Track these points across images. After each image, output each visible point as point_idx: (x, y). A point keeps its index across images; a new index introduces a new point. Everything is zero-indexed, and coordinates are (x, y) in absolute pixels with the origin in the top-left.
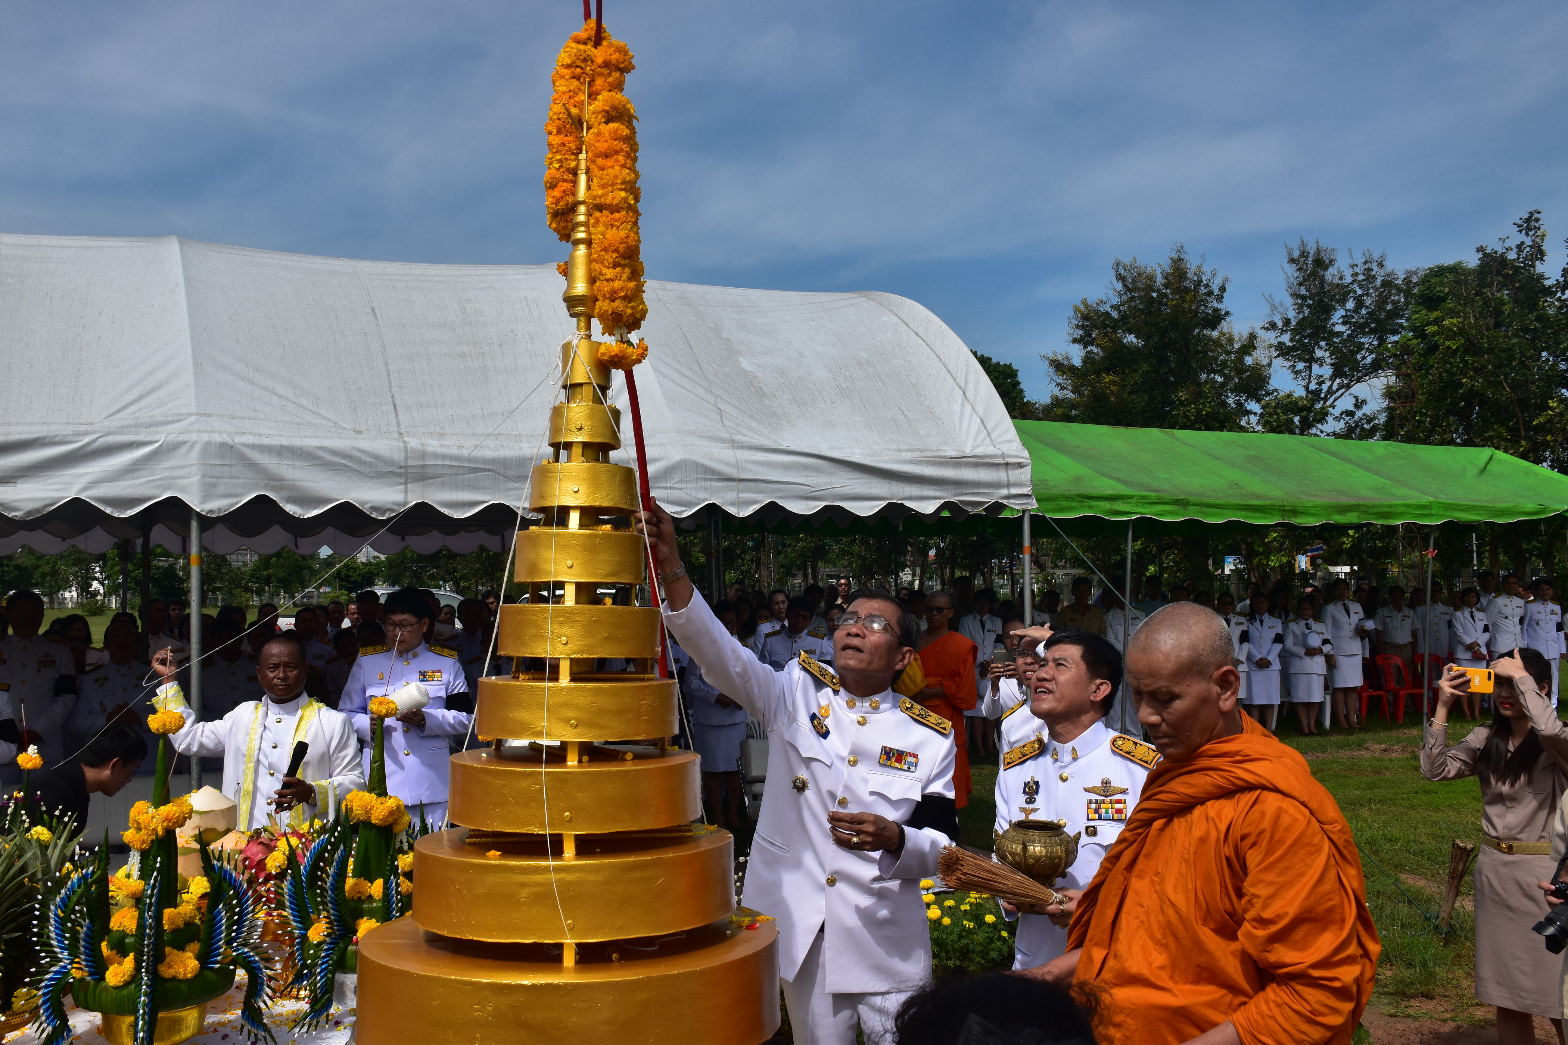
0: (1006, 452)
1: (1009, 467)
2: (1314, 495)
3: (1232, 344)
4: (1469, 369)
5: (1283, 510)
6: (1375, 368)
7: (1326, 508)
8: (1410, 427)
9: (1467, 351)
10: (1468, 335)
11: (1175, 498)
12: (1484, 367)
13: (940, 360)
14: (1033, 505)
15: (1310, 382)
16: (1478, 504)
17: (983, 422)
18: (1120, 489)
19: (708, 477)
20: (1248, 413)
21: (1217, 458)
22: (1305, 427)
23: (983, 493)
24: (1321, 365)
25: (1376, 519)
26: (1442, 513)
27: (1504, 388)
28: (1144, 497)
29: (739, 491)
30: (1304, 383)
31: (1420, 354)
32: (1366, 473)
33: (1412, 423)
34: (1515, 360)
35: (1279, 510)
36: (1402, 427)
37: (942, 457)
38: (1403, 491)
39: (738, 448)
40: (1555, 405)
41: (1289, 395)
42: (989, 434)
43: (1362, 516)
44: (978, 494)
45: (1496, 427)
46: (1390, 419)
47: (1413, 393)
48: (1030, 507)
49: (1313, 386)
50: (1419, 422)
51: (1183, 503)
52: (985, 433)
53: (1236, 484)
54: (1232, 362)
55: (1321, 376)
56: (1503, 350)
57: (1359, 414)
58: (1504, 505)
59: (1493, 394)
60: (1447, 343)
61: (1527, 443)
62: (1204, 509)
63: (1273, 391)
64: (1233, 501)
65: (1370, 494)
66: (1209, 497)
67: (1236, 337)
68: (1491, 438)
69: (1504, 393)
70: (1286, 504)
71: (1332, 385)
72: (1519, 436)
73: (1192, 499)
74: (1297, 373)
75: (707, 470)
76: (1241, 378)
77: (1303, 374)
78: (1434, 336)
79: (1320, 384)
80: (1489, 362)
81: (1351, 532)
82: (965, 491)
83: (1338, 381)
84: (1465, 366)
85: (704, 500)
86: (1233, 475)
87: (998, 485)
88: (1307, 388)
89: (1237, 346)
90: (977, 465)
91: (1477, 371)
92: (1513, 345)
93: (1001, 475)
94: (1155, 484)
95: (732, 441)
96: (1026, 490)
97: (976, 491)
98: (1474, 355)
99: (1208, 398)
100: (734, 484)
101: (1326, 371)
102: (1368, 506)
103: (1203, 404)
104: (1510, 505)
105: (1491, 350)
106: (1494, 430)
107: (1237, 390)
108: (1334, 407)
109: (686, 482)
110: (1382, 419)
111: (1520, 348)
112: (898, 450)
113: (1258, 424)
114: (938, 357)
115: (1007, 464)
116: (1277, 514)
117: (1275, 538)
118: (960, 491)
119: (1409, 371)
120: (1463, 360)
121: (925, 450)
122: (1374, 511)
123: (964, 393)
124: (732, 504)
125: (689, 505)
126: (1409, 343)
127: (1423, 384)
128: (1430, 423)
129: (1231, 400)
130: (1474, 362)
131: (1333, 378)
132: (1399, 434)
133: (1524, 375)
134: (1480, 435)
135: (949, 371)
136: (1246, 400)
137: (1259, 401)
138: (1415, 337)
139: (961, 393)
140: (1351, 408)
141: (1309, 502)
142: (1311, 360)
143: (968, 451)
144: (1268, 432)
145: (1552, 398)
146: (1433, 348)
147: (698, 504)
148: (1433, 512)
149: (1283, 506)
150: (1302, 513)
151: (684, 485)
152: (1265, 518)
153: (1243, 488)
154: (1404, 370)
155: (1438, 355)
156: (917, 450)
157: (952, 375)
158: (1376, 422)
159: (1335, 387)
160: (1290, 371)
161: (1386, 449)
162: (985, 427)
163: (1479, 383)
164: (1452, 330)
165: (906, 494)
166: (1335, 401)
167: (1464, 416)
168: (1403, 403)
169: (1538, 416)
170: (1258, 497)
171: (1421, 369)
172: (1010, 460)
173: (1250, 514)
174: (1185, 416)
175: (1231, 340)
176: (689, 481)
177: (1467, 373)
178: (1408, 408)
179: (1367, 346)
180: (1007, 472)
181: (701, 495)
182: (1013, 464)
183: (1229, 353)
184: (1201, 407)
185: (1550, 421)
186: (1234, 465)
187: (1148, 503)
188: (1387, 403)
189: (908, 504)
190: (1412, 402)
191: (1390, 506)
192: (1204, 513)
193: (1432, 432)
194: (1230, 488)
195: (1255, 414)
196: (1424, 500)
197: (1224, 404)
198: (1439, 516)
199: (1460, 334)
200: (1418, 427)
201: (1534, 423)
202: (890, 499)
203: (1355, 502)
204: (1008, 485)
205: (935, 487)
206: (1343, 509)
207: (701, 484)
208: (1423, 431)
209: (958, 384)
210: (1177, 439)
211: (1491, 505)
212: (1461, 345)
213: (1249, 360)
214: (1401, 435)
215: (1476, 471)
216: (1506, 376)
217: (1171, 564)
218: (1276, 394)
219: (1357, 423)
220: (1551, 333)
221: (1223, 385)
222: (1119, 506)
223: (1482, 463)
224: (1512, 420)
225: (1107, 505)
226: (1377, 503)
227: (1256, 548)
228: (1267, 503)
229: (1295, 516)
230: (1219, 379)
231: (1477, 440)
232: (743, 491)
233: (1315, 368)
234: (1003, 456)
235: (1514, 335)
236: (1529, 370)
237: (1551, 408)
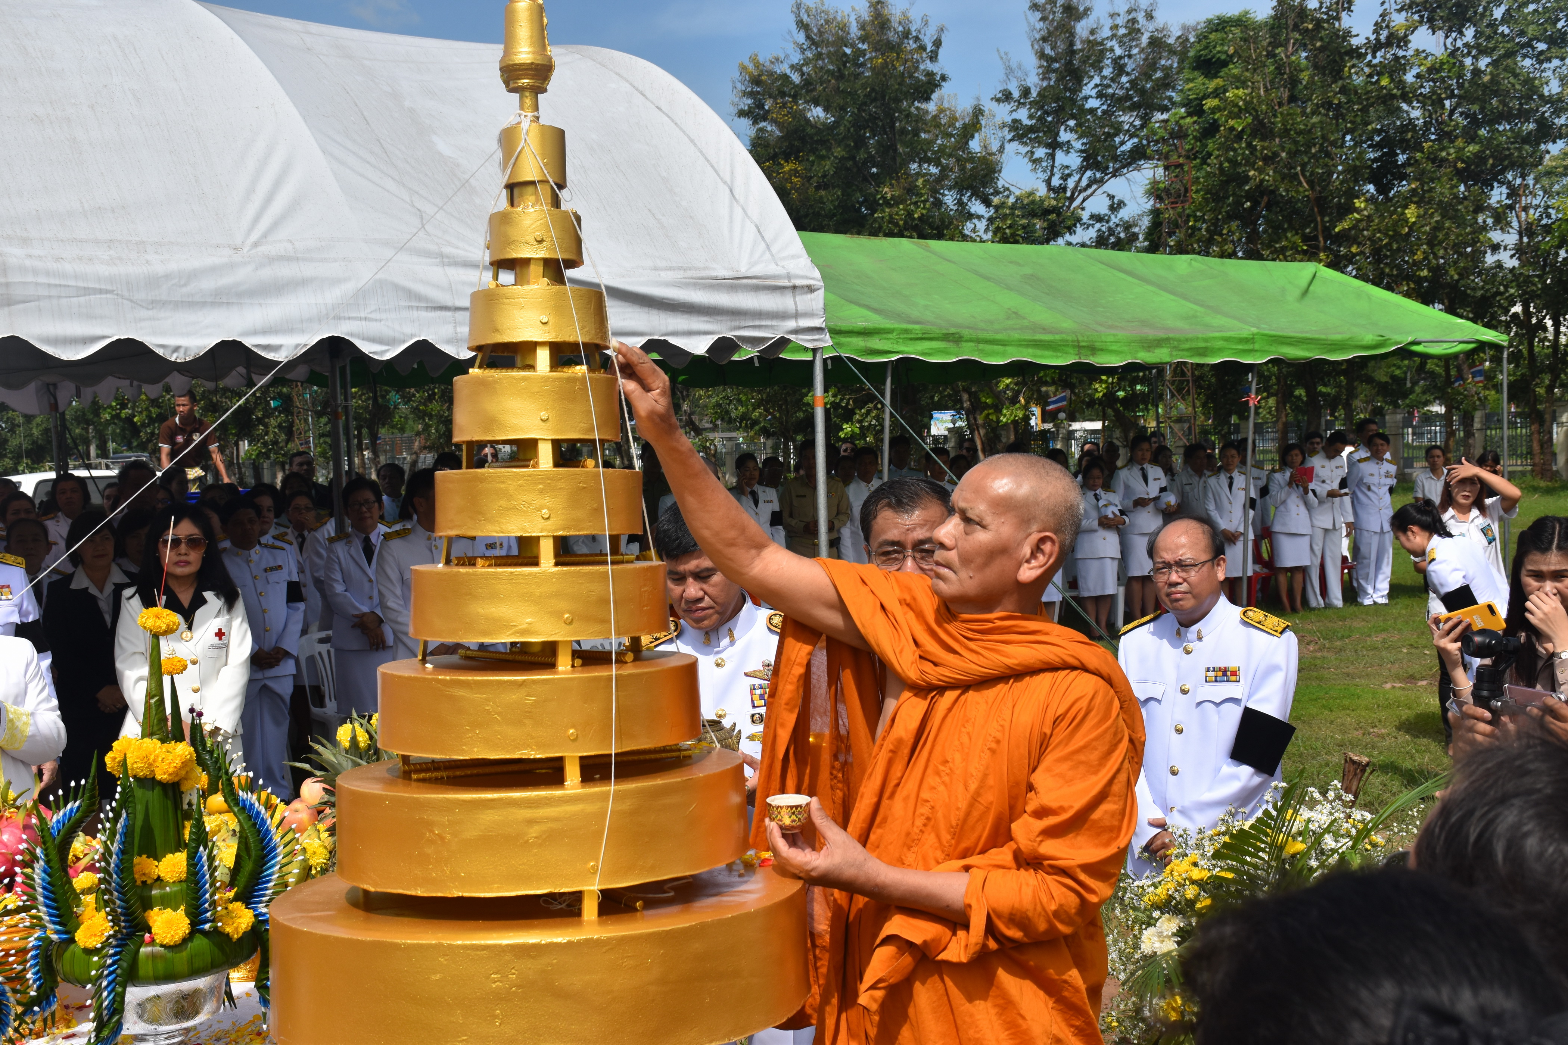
0: (793, 272)
1: (797, 291)
2: (1115, 327)
3: (952, 125)
4: (1257, 158)
6: (1138, 156)
7: (1129, 343)
8: (1182, 236)
9: (1254, 133)
10: (1256, 111)
11: (945, 331)
12: (1276, 155)
14: (826, 342)
15: (1052, 174)
16: (1309, 335)
17: (759, 232)
20: (970, 217)
22: (1051, 234)
23: (765, 327)
24: (1067, 153)
26: (1267, 348)
27: (1300, 183)
28: (906, 331)
29: (456, 323)
30: (1045, 176)
31: (1195, 137)
33: (1183, 230)
34: (1315, 145)
36: (1171, 234)
37: (711, 278)
38: (1219, 321)
40: (1363, 205)
41: (1031, 195)
43: (1175, 353)
44: (759, 327)
45: (1289, 235)
46: (1156, 224)
47: (1186, 191)
48: (823, 345)
49: (1056, 182)
50: (1194, 229)
51: (955, 339)
54: (951, 147)
55: (1067, 167)
56: (1300, 133)
57: (1114, 219)
58: (1337, 337)
59: (1287, 190)
60: (1231, 122)
61: (1328, 257)
62: (980, 345)
63: (1005, 189)
64: (1018, 335)
65: (1179, 324)
66: (983, 330)
67: (958, 113)
68: (1283, 250)
69: (1301, 189)
70: (1081, 338)
71: (1080, 179)
72: (1317, 247)
73: (966, 333)
74: (1036, 162)
76: (963, 170)
77: (1044, 164)
78: (1213, 113)
79: (1065, 178)
80: (1283, 149)
81: (1105, 378)
83: (1088, 173)
84: (1251, 153)
85: (412, 336)
87: (782, 316)
88: (1048, 182)
89: (959, 124)
90: (759, 288)
91: (1267, 159)
92: (1314, 125)
93: (785, 302)
96: (818, 322)
97: (757, 323)
98: (1263, 138)
99: (921, 195)
101: (1074, 160)
102: (1179, 340)
103: (915, 204)
104: (1346, 336)
105: (1286, 132)
106: (1287, 239)
107: (960, 186)
108: (1083, 209)
109: (385, 311)
110: (1145, 224)
111: (1322, 128)
112: (655, 269)
113: (986, 231)
115: (794, 287)
116: (1072, 351)
117: (1008, 385)
119: (1181, 160)
120: (1249, 145)
121: (689, 269)
122: (1187, 346)
124: (449, 341)
126: (1182, 122)
127: (1198, 178)
128: (1208, 230)
129: (950, 199)
130: (1263, 148)
131: (1082, 170)
132: (1167, 245)
133: (1326, 165)
134: (1270, 246)
136: (970, 199)
137: (987, 203)
138: (1189, 115)
140: (1105, 211)
141: (1109, 336)
142: (1055, 145)
143: (743, 271)
144: (999, 242)
145: (1357, 197)
146: (1211, 130)
147: (404, 341)
148: (1257, 346)
149: (1078, 341)
151: (383, 316)
152: (1057, 357)
153: (1024, 318)
154: (1174, 158)
155: (1220, 138)
156: (680, 269)
158: (1136, 229)
159: (1084, 182)
160: (1027, 159)
161: (1191, 265)
162: (763, 238)
163: (1269, 176)
164: (1237, 105)
165: (668, 328)
166: (1084, 201)
167: (1248, 219)
168: (1172, 203)
169: (1341, 219)
170: (1047, 331)
171: (1195, 158)
172: (798, 282)
173: (1040, 352)
174: (891, 220)
175: (950, 117)
176: (389, 310)
177: (1255, 163)
178: (1180, 210)
179: (1126, 127)
180: (794, 297)
181: (408, 329)
182: (802, 287)
183: (948, 135)
184: (912, 207)
185: (1355, 227)
186: (1008, 288)
187: (911, 339)
188: (1152, 202)
189: (676, 341)
190: (1184, 202)
191: (1206, 340)
192: (980, 351)
193: (1210, 241)
194: (1008, 318)
195: (980, 218)
196: (1247, 331)
197: (939, 204)
198: (1263, 352)
199: (1247, 111)
200: (1191, 236)
201: (1337, 230)
202: (649, 334)
203: (1162, 335)
204: (796, 316)
205: (705, 318)
206: (1150, 344)
207: (405, 314)
208: (1198, 241)
210: (933, 252)
211: (1321, 336)
212: (1249, 125)
213: (975, 146)
214: (1170, 245)
215: (1298, 292)
216: (1304, 166)
218: (1007, 193)
219: (1112, 230)
220: (1359, 110)
221: (939, 179)
222: (876, 343)
223: (1303, 283)
224: (1308, 226)
225: (860, 342)
226: (1191, 336)
227: (983, 399)
228: (1058, 337)
230: (934, 170)
232: (461, 324)
233: (1059, 155)
234: (789, 277)
235: (1313, 113)
236: (1333, 159)
237: (1358, 210)
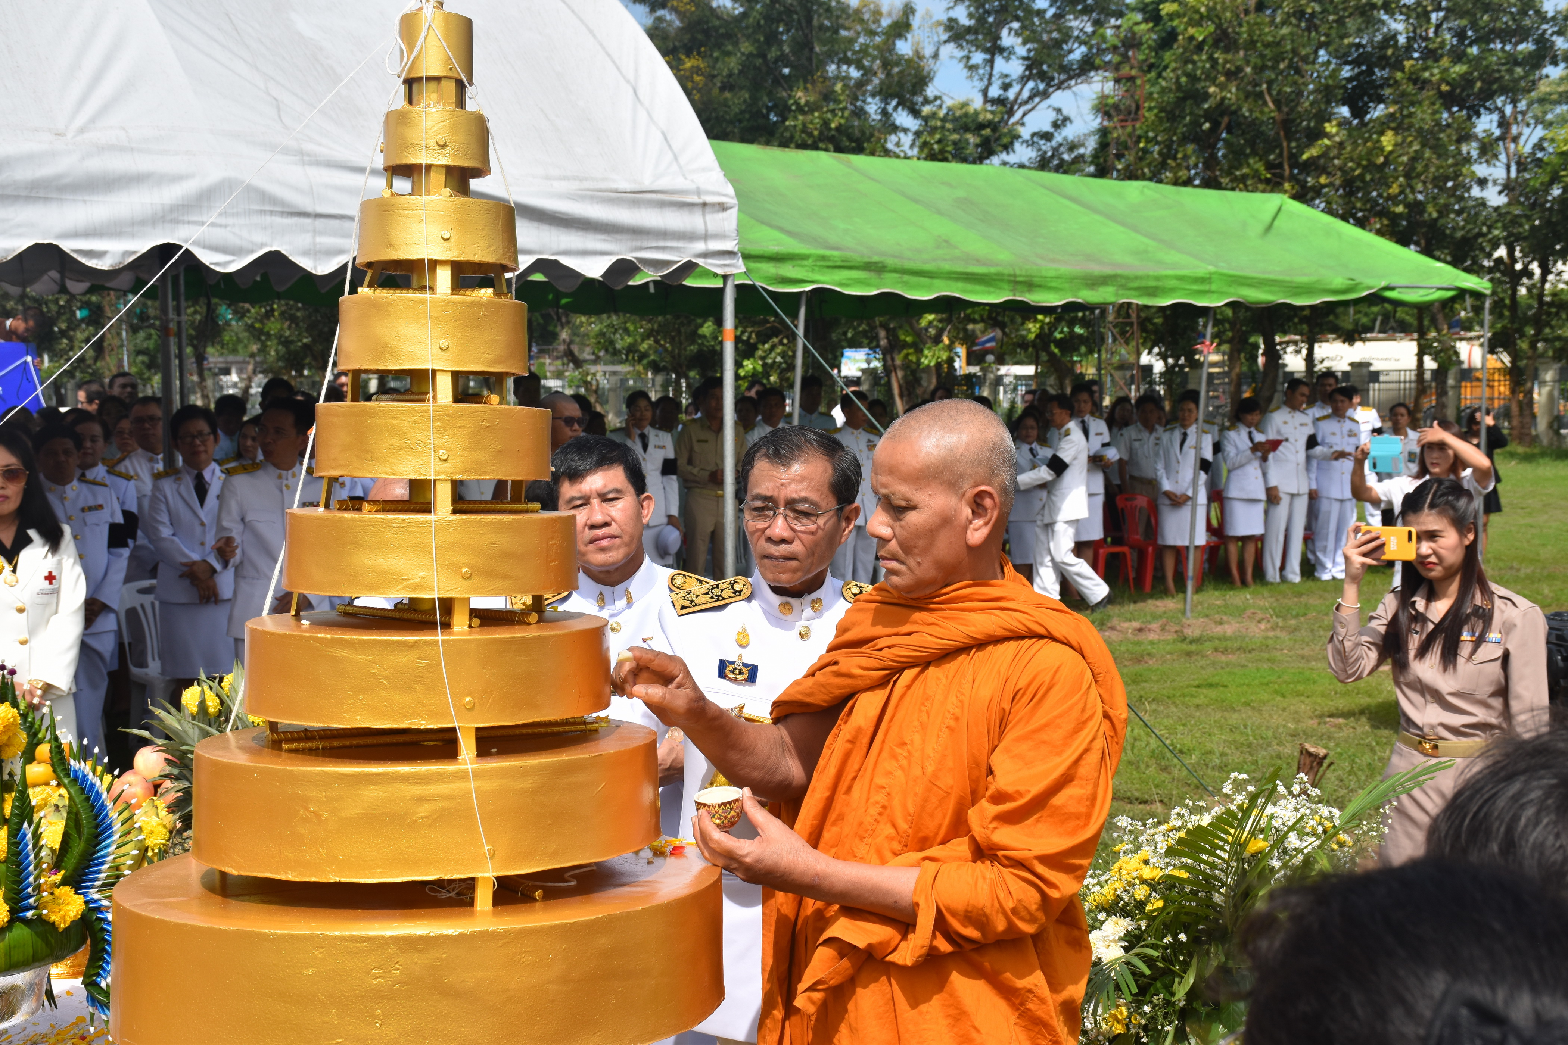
0: (703, 187)
1: (708, 209)
2: (1053, 261)
3: (877, 21)
4: (1218, 72)
5: (1015, 282)
6: (1087, 66)
7: (1072, 279)
8: (1132, 158)
9: (1216, 44)
10: (1220, 19)
11: (867, 260)
12: (1239, 69)
13: (594, 36)
14: (738, 268)
15: (990, 84)
16: (1272, 277)
17: (666, 139)
18: (790, 245)
19: (267, 208)
20: (895, 129)
21: (916, 201)
22: (986, 152)
23: (672, 248)
24: (1007, 59)
25: (1140, 296)
26: (1225, 289)
27: (1265, 103)
28: (823, 258)
29: (316, 232)
30: (982, 85)
31: (1150, 47)
32: (1121, 229)
33: (1133, 152)
34: (1283, 60)
35: (1010, 282)
36: (1119, 156)
37: (612, 191)
38: (1172, 257)
39: (311, 164)
40: (1334, 130)
41: (965, 105)
42: (676, 158)
43: (1121, 292)
44: (664, 249)
45: (1251, 161)
46: (1103, 145)
47: (1138, 108)
48: (735, 271)
49: (995, 92)
50: (1145, 151)
51: (876, 268)
52: (670, 156)
53: (946, 241)
54: (877, 47)
55: (1006, 76)
56: (1267, 45)
57: (1058, 138)
58: (1304, 279)
59: (1251, 111)
60: (1191, 31)
61: (1293, 187)
62: (906, 278)
63: (936, 98)
64: (947, 267)
65: (1129, 260)
66: (909, 259)
67: (885, 10)
68: (1244, 178)
69: (1266, 110)
70: (1018, 272)
71: (1021, 90)
72: (1282, 176)
73: (890, 262)
74: (972, 68)
75: (265, 197)
76: (889, 75)
77: (981, 71)
78: (1171, 20)
79: (1006, 87)
80: (1248, 63)
81: (1040, 317)
82: (646, 244)
83: (1031, 84)
84: (1212, 67)
85: (262, 245)
86: (942, 227)
87: (690, 236)
88: (985, 92)
89: (885, 22)
90: (662, 204)
91: (1229, 74)
92: (1283, 38)
93: (693, 221)
94: (833, 238)
95: (301, 153)
96: (730, 245)
97: (661, 244)
98: (1226, 50)
99: (840, 102)
100: (308, 221)
101: (1015, 68)
102: (1127, 278)
103: (833, 111)
104: (1313, 278)
105: (1251, 44)
106: (1248, 165)
107: (885, 93)
108: (1023, 124)
109: (233, 215)
110: (1092, 144)
111: (1293, 41)
112: (548, 178)
113: (912, 146)
114: (591, 32)
115: (704, 205)
116: (1006, 286)
117: (930, 323)
118: (638, 244)
119: (1134, 72)
120: (1211, 58)
121: (586, 179)
122: (1135, 284)
123: (635, 91)
124: (306, 253)
125: (237, 251)
126: (1136, 28)
127: (1151, 94)
128: (1160, 153)
129: (873, 107)
130: (1226, 61)
131: (1024, 80)
132: (1114, 168)
133: (1295, 83)
134: (1229, 173)
135: (609, 55)
136: (895, 109)
137: (915, 113)
138: (1146, 20)
139: (631, 91)
140: (1047, 127)
141: (1049, 270)
142: (995, 50)
143: (647, 184)
144: (926, 159)
145: (1329, 121)
146: (1168, 39)
147: (252, 251)
148: (1214, 287)
149: (1015, 276)
150: (1040, 286)
151: (230, 221)
152: (989, 293)
153: (956, 247)
154: (1126, 70)
155: (1178, 49)
156: (575, 178)
157: (614, 62)
158: (1082, 151)
159: (1026, 94)
160: (962, 65)
161: (1142, 192)
162: (670, 146)
163: (1232, 94)
164: (1197, 11)
165: (563, 247)
166: (1024, 115)
167: (1206, 142)
168: (1122, 121)
169: (1309, 145)
170: (979, 261)
171: (1149, 71)
172: (709, 199)
173: (969, 286)
174: (804, 130)
175: (877, 14)
176: (237, 215)
177: (1216, 78)
178: (1129, 129)
179: (1076, 33)
180: (704, 215)
181: (258, 237)
182: (713, 205)
183: (872, 33)
184: (829, 116)
185: (1324, 155)
186: (939, 212)
187: (828, 267)
188: (1099, 120)
189: (565, 261)
190: (1135, 120)
191: (1157, 278)
192: (906, 284)
193: (1163, 165)
194: (938, 247)
195: (905, 131)
196: (1203, 269)
197: (860, 113)
198: (1221, 293)
199: (1209, 18)
200: (1141, 159)
201: (1305, 157)
202: (540, 253)
203: (1109, 271)
204: (706, 237)
205: (603, 237)
206: (1095, 282)
207: (256, 219)
208: (1149, 165)
209: (624, 77)
210: (856, 170)
211: (1288, 278)
212: (1211, 34)
213: (904, 48)
214: (1118, 171)
215: (1260, 228)
216: (1270, 83)
217: (779, 359)
218: (938, 102)
219: (1055, 150)
220: (1334, 21)
221: (861, 84)
222: (788, 270)
223: (1267, 217)
224: (1273, 152)
225: (770, 269)
226: (1140, 273)
227: (902, 337)
228: (993, 270)
229: (1029, 291)
230: (854, 73)
231: (1224, 181)
232: (322, 233)
233: (999, 62)
234: (698, 192)
235: (1284, 23)
236: (1303, 77)
237: (1329, 136)
